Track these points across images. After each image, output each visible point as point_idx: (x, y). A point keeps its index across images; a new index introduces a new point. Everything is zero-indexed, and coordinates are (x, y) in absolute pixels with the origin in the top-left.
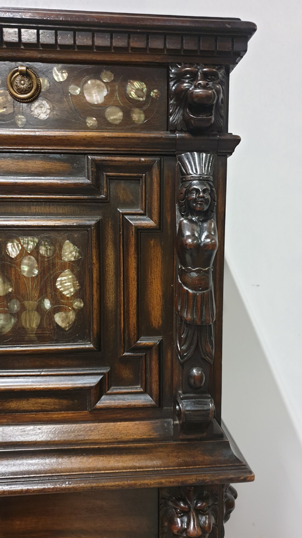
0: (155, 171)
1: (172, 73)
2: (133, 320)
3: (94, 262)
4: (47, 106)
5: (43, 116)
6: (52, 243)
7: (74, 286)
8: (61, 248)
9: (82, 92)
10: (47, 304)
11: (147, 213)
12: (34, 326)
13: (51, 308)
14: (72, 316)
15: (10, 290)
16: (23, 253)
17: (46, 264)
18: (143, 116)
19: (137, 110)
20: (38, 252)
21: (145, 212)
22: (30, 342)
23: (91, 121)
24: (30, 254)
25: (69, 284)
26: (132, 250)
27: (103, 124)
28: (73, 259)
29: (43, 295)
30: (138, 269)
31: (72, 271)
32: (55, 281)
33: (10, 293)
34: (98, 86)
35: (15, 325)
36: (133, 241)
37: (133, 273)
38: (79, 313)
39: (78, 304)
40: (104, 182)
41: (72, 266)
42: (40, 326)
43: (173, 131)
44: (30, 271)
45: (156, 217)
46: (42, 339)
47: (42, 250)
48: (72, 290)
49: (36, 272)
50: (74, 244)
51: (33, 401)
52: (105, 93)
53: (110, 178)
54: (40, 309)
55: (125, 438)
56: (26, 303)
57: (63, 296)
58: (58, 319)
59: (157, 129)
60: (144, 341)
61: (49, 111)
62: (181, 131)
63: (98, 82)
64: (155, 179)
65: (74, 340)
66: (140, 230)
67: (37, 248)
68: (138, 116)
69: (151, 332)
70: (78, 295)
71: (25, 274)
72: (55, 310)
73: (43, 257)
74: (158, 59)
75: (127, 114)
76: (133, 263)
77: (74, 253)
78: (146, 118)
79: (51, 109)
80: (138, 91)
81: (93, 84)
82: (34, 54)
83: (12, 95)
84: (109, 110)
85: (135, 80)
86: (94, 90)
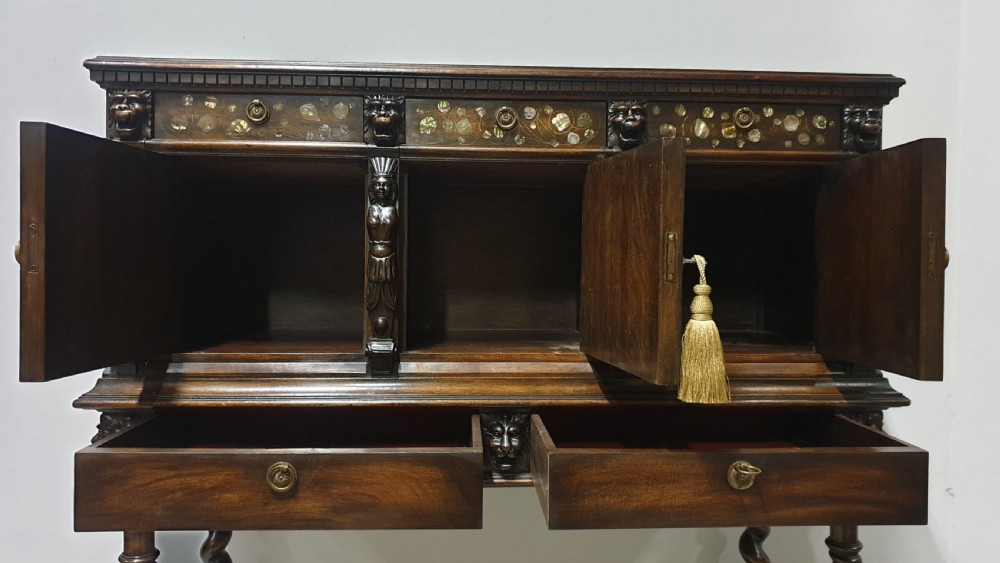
1: (847, 112)
4: (759, 134)
5: (756, 140)
9: (783, 124)
18: (823, 140)
19: (819, 136)
23: (788, 144)
27: (797, 145)
34: (794, 119)
43: (846, 150)
52: (798, 124)
59: (833, 149)
61: (759, 137)
62: (852, 150)
63: (794, 117)
68: (820, 140)
74: (837, 102)
75: (813, 139)
78: (826, 140)
79: (762, 135)
80: (821, 123)
81: (791, 118)
82: (754, 100)
83: (737, 126)
84: (800, 136)
85: (819, 115)
86: (791, 122)
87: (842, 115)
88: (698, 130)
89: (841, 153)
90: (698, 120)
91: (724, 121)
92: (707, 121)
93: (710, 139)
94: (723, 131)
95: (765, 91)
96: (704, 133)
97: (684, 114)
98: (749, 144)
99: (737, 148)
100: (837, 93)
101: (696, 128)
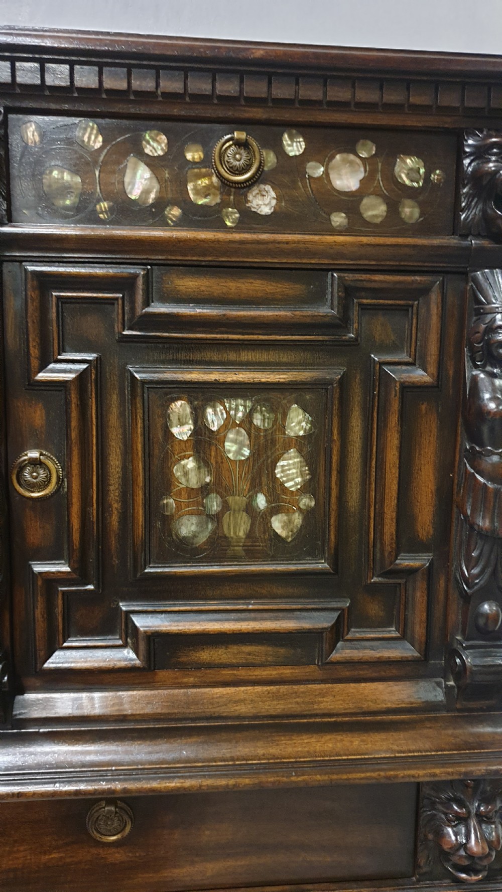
0: (434, 297)
1: (469, 146)
2: (390, 528)
3: (335, 437)
4: (273, 194)
5: (266, 210)
6: (272, 410)
7: (302, 474)
8: (285, 415)
9: (326, 173)
10: (261, 501)
11: (419, 361)
12: (241, 534)
13: (267, 507)
14: (297, 519)
15: (208, 480)
16: (229, 424)
17: (262, 440)
18: (416, 212)
19: (408, 202)
20: (251, 422)
21: (415, 360)
22: (235, 558)
23: (338, 219)
24: (240, 426)
25: (294, 471)
26: (394, 420)
27: (357, 224)
28: (301, 433)
29: (255, 487)
30: (401, 449)
31: (300, 451)
32: (274, 467)
33: (208, 484)
34: (351, 163)
35: (214, 532)
36: (395, 406)
37: (392, 456)
38: (308, 514)
39: (306, 502)
40: (355, 313)
41: (300, 443)
42: (250, 535)
43: (464, 236)
44: (239, 452)
45: (432, 368)
46: (251, 554)
47: (257, 420)
48: (299, 480)
49: (247, 452)
50: (305, 410)
51: (234, 649)
52: (361, 175)
53: (363, 308)
54: (250, 508)
55: (374, 707)
56: (230, 499)
57: (285, 490)
58: (277, 524)
59: (437, 233)
60: (406, 561)
61: (274, 202)
62: (478, 236)
63: (352, 157)
64: (435, 310)
65: (299, 558)
66: (408, 388)
67: (249, 416)
68: (410, 211)
69: (415, 546)
70: (308, 488)
71: (230, 456)
72: (274, 510)
73: (258, 429)
74: (448, 122)
75: (393, 207)
76: (393, 440)
77: (304, 424)
78: (422, 214)
79: (278, 199)
80: (411, 172)
81: (344, 161)
82: (258, 113)
83: (220, 176)
84: (366, 201)
85: (409, 154)
86: (345, 170)
87: (460, 154)
88: (133, 183)
89: (454, 241)
90: (132, 159)
91: (194, 163)
92: (153, 163)
93: (160, 205)
94: (190, 187)
95: (282, 91)
96: (146, 192)
97: (98, 145)
98: (250, 219)
99: (221, 226)
100: (449, 99)
101: (127, 179)
